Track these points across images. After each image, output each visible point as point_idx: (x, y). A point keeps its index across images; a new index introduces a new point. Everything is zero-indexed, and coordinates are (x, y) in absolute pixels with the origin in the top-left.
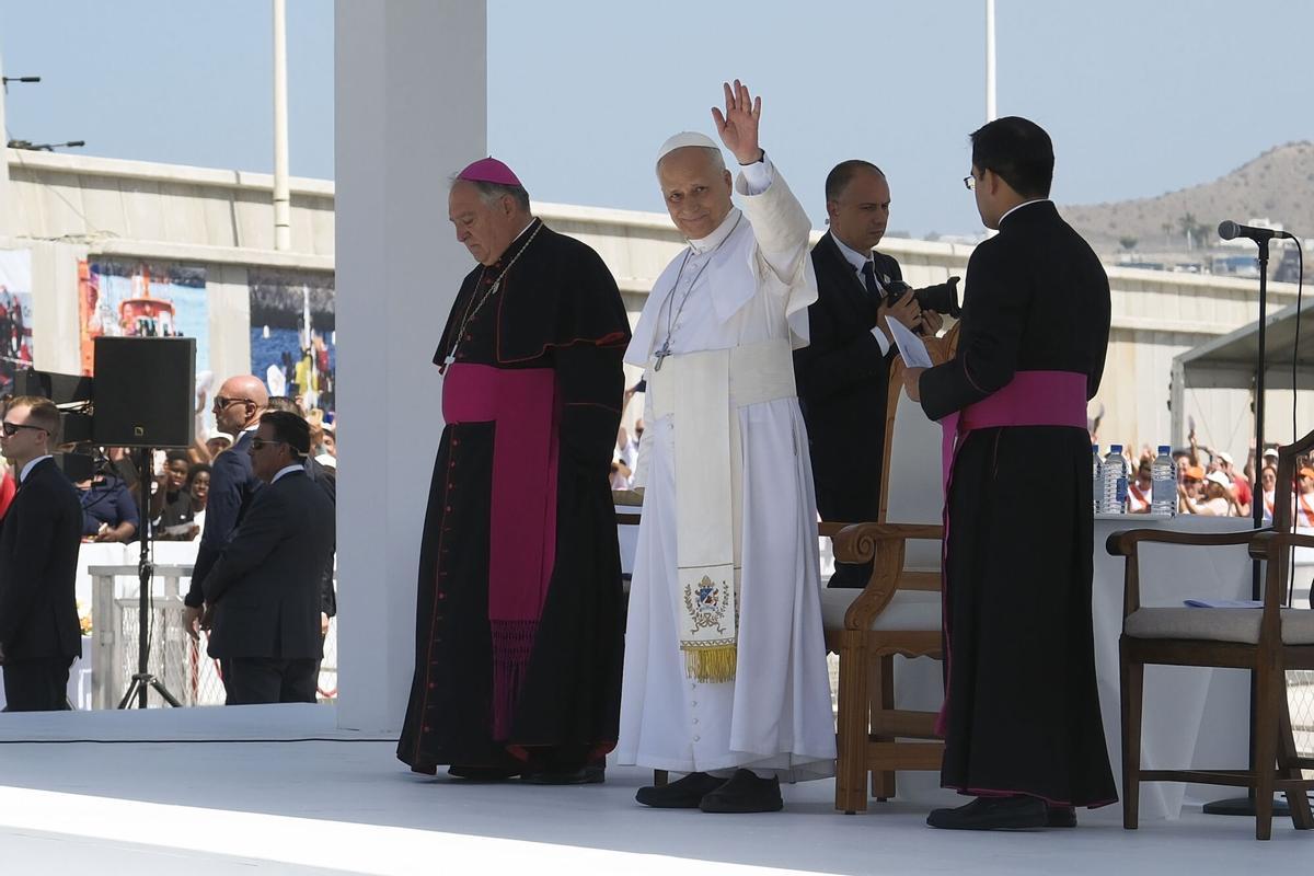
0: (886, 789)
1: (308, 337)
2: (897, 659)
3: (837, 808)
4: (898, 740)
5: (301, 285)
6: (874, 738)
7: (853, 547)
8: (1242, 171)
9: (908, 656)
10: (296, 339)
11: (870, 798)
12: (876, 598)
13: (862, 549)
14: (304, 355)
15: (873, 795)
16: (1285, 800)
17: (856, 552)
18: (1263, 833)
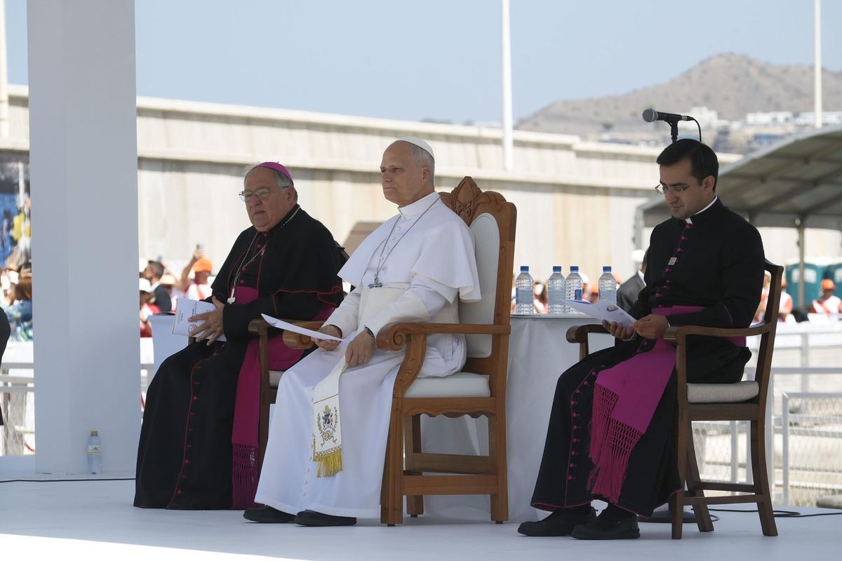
0: (417, 509)
1: (22, 199)
2: (423, 417)
3: (382, 522)
4: (424, 474)
5: (17, 161)
6: (408, 473)
7: (390, 340)
8: (687, 75)
9: (431, 416)
10: (13, 201)
11: (405, 514)
12: (407, 375)
13: (397, 342)
14: (19, 212)
15: (408, 513)
16: (693, 512)
17: (393, 344)
18: (676, 535)
